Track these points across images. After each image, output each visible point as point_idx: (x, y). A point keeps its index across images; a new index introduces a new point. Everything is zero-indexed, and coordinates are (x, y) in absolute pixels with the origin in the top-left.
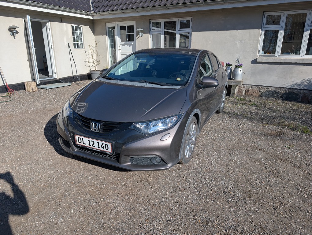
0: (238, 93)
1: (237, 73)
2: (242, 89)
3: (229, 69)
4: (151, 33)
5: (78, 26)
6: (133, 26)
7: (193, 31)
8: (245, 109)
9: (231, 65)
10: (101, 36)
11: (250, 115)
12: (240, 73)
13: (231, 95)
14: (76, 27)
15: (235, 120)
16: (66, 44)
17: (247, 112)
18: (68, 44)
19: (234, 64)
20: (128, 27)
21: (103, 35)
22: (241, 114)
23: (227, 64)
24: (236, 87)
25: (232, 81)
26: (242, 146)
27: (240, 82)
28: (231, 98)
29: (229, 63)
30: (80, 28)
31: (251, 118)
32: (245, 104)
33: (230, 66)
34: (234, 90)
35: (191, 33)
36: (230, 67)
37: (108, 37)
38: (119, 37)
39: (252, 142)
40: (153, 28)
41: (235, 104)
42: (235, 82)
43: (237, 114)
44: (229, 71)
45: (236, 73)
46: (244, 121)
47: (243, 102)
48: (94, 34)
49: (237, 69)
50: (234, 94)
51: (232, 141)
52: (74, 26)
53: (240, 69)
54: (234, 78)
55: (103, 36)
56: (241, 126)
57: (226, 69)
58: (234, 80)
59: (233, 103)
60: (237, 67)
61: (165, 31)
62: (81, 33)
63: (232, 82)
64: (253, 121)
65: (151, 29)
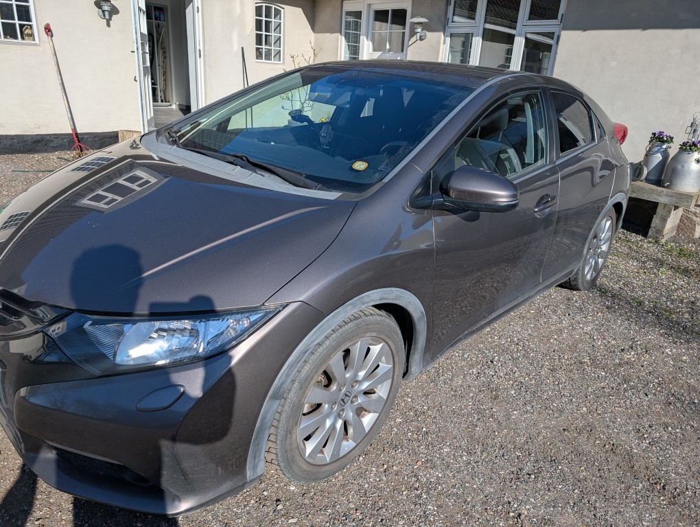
0: (679, 228)
1: (683, 167)
2: (694, 218)
3: (657, 152)
4: (449, 31)
5: (273, 6)
6: (406, 11)
7: (565, 28)
8: (676, 290)
9: (671, 139)
10: (328, 35)
11: (687, 316)
12: (694, 166)
13: (650, 233)
14: (268, 9)
15: (619, 325)
16: (236, 48)
17: (682, 302)
18: (242, 48)
19: (680, 138)
20: (394, 12)
21: (332, 32)
22: (655, 307)
23: (654, 134)
24: (673, 212)
25: (660, 189)
26: (587, 448)
27: (689, 197)
28: (650, 242)
29: (661, 133)
30: (278, 13)
31: (685, 328)
32: (686, 272)
33: (663, 142)
34: (664, 220)
35: (560, 32)
36: (664, 146)
37: (343, 38)
38: (369, 39)
39: (639, 438)
40: (456, 18)
41: (650, 264)
42: (672, 196)
43: (640, 303)
44: (658, 158)
45: (679, 167)
46: (653, 336)
47: (684, 262)
48: (313, 28)
49: (685, 155)
50: (660, 231)
51: (561, 411)
52: (264, 5)
53: (696, 155)
54: (671, 182)
55: (333, 34)
56: (630, 356)
57: (650, 150)
58: (668, 187)
59: (645, 262)
60: (688, 147)
61: (484, 29)
62: (280, 24)
63: (659, 194)
64: (688, 341)
65: (450, 20)
